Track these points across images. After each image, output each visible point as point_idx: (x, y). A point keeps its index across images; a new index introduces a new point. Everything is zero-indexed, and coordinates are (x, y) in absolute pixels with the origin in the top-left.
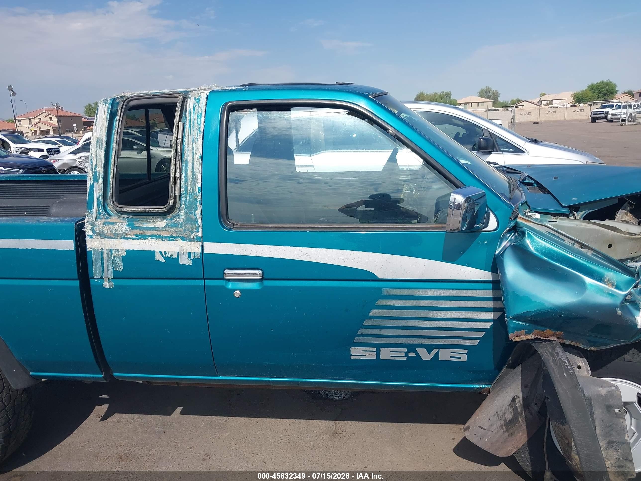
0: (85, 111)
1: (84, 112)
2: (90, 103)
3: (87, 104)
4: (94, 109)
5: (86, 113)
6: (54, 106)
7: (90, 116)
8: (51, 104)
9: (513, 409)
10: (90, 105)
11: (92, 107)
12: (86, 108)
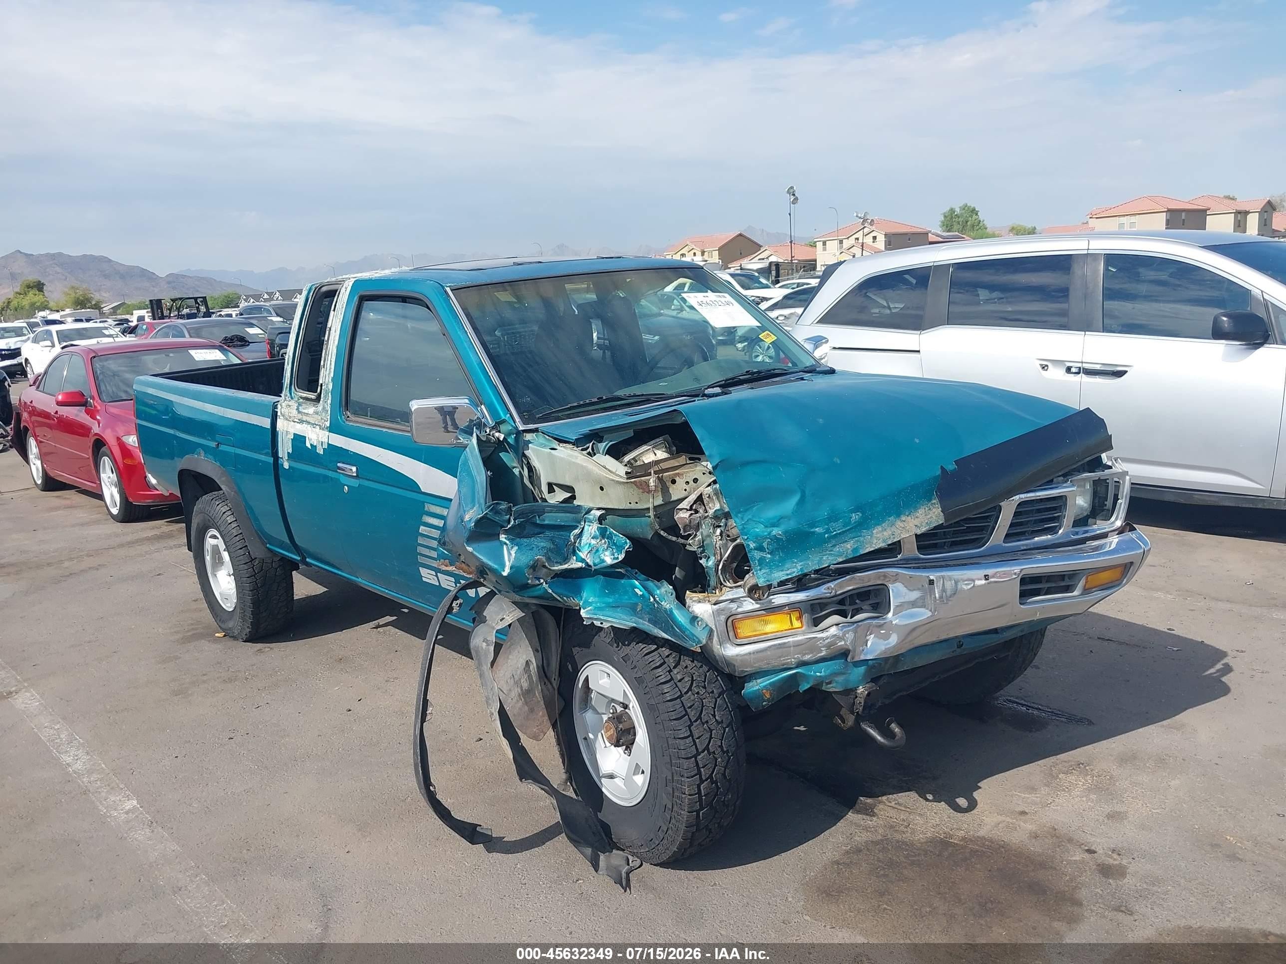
0: (942, 222)
1: (940, 223)
2: (953, 207)
3: (947, 209)
4: (959, 217)
5: (944, 225)
6: (860, 218)
7: (949, 231)
8: (855, 215)
9: (528, 676)
10: (952, 211)
11: (956, 213)
12: (945, 217)
